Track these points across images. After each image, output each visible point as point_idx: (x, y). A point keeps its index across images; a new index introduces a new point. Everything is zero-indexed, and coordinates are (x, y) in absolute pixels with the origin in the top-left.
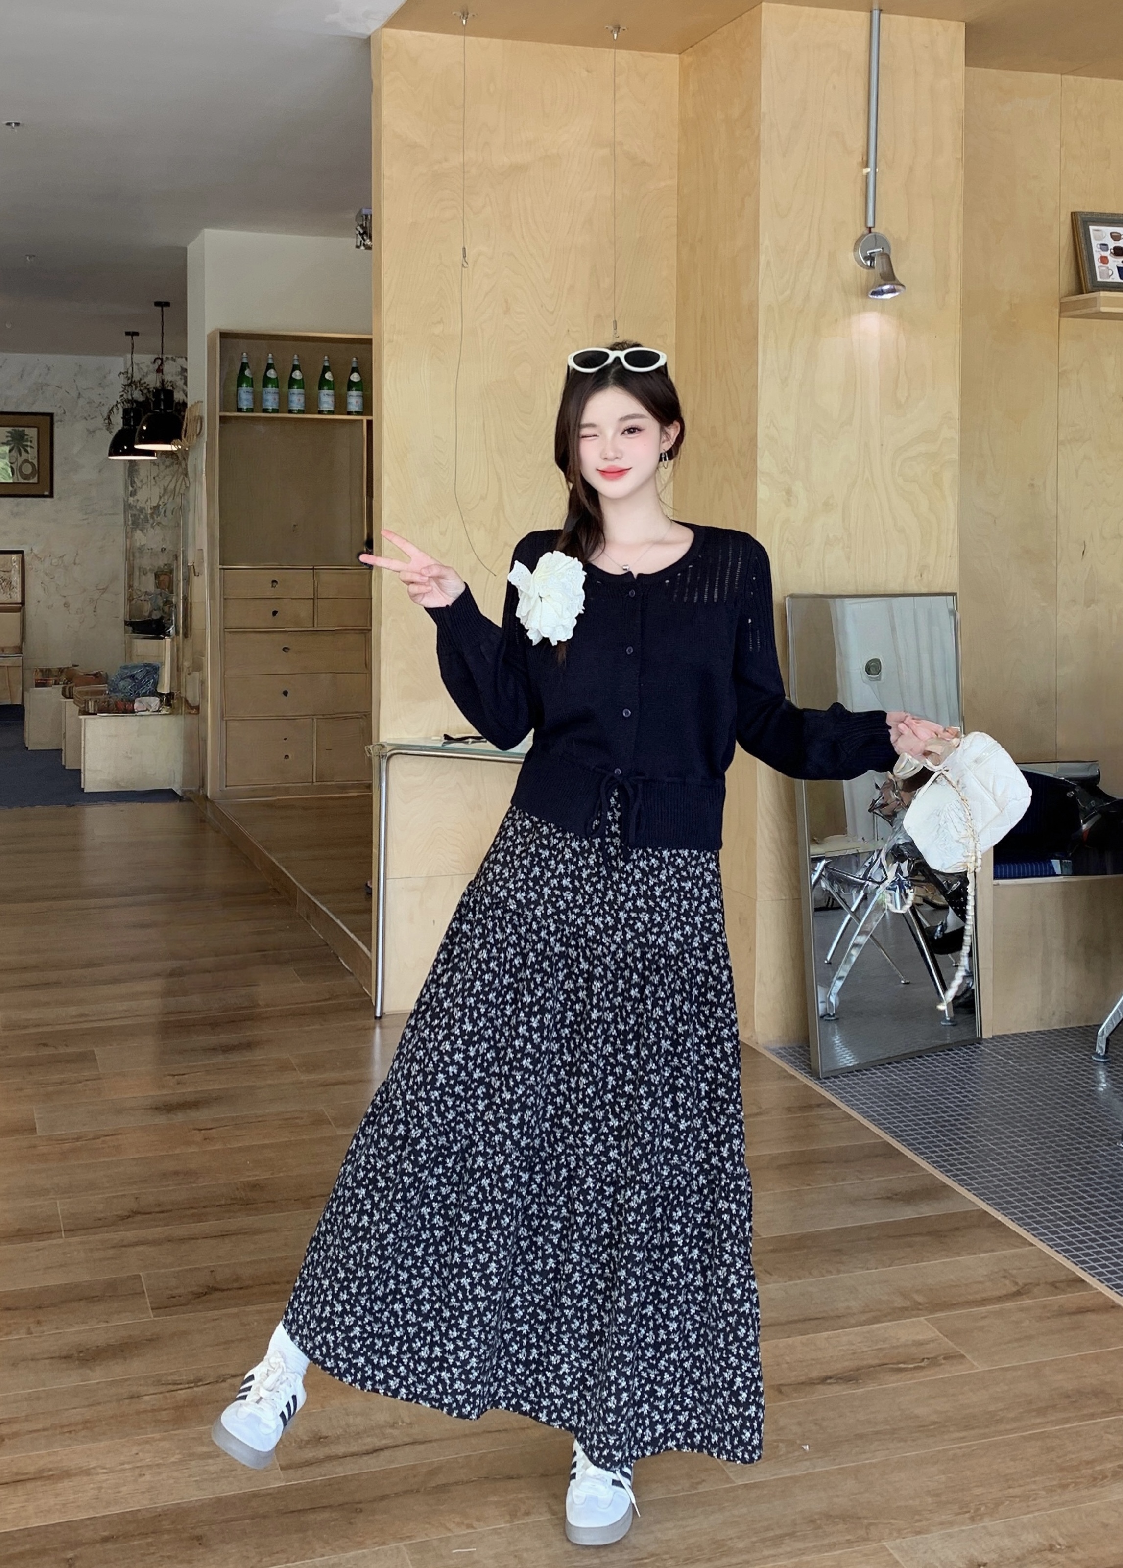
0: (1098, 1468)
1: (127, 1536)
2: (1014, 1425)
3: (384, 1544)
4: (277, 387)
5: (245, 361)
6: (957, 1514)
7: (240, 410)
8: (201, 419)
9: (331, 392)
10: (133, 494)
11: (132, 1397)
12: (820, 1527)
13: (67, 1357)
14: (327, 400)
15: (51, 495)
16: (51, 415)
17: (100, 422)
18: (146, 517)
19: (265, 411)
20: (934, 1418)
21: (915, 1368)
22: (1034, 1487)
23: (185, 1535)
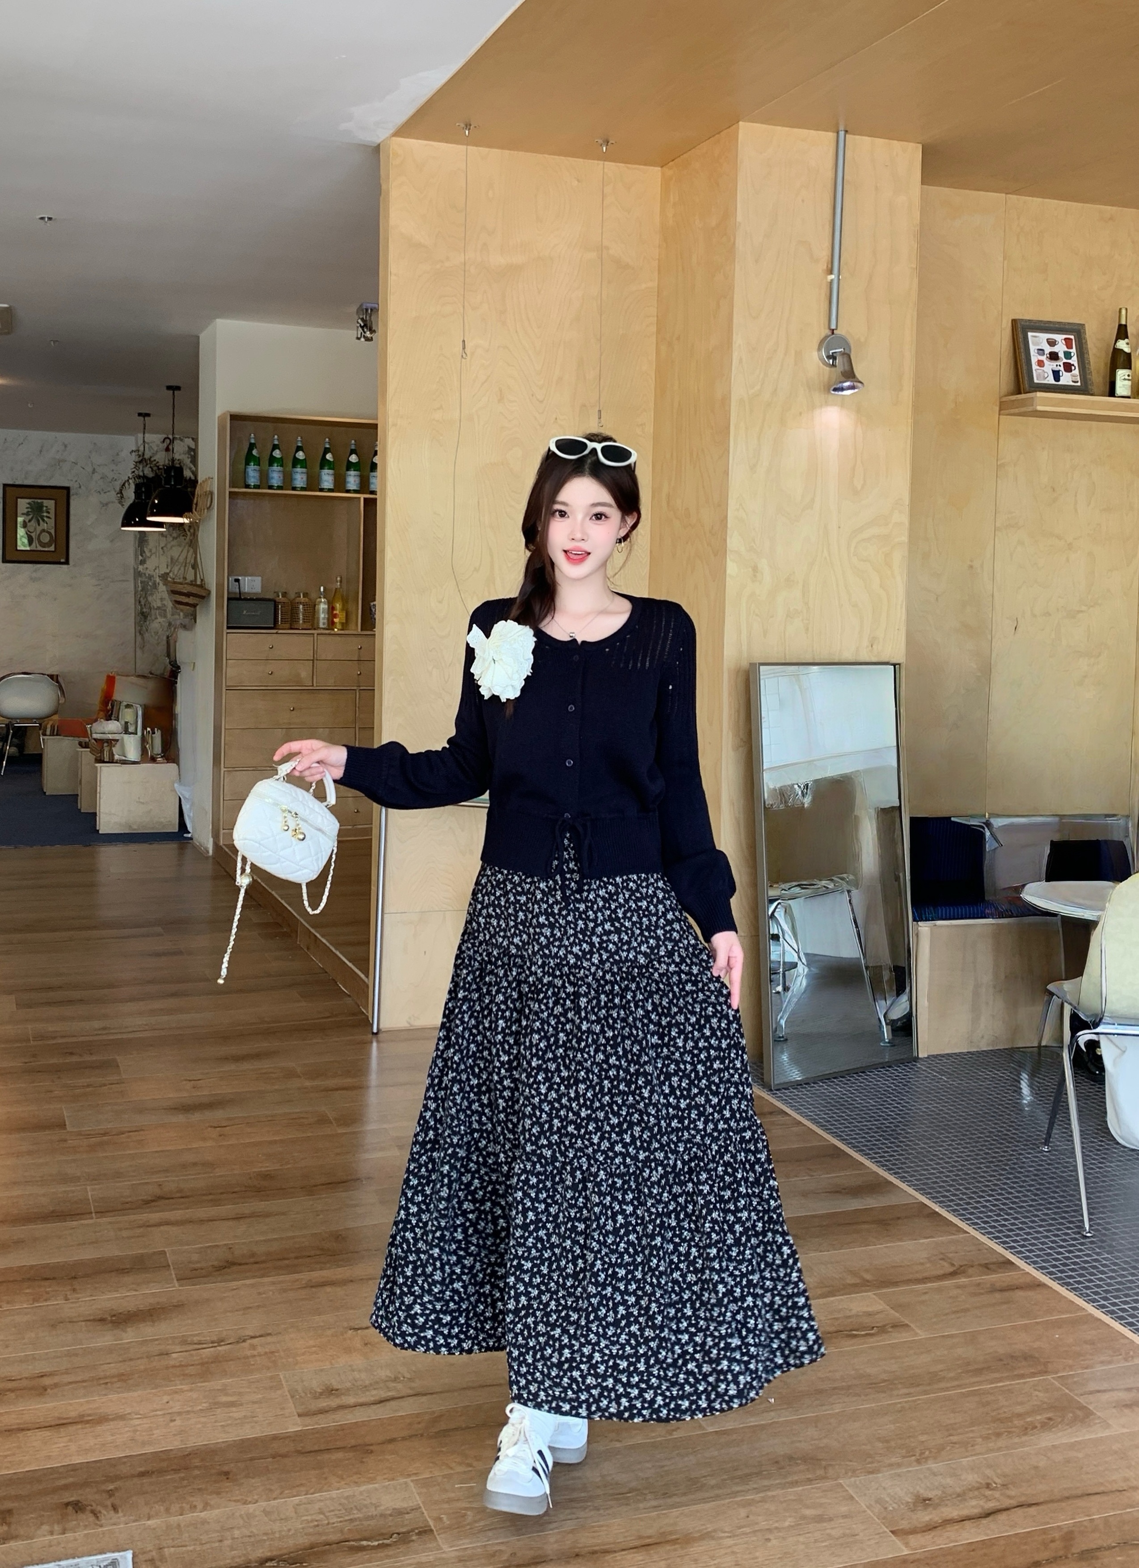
0: (1029, 1419)
1: (161, 1472)
2: (956, 1383)
3: (393, 1479)
4: (282, 466)
5: (253, 441)
6: (904, 1457)
7: (247, 486)
8: (211, 493)
9: (331, 472)
10: (143, 562)
11: (161, 1354)
12: (782, 1468)
13: (102, 1320)
14: (327, 479)
15: (67, 562)
16: (68, 489)
17: (113, 496)
18: (155, 583)
19: (271, 487)
20: (884, 1376)
21: (867, 1335)
22: (971, 1435)
23: (213, 1471)
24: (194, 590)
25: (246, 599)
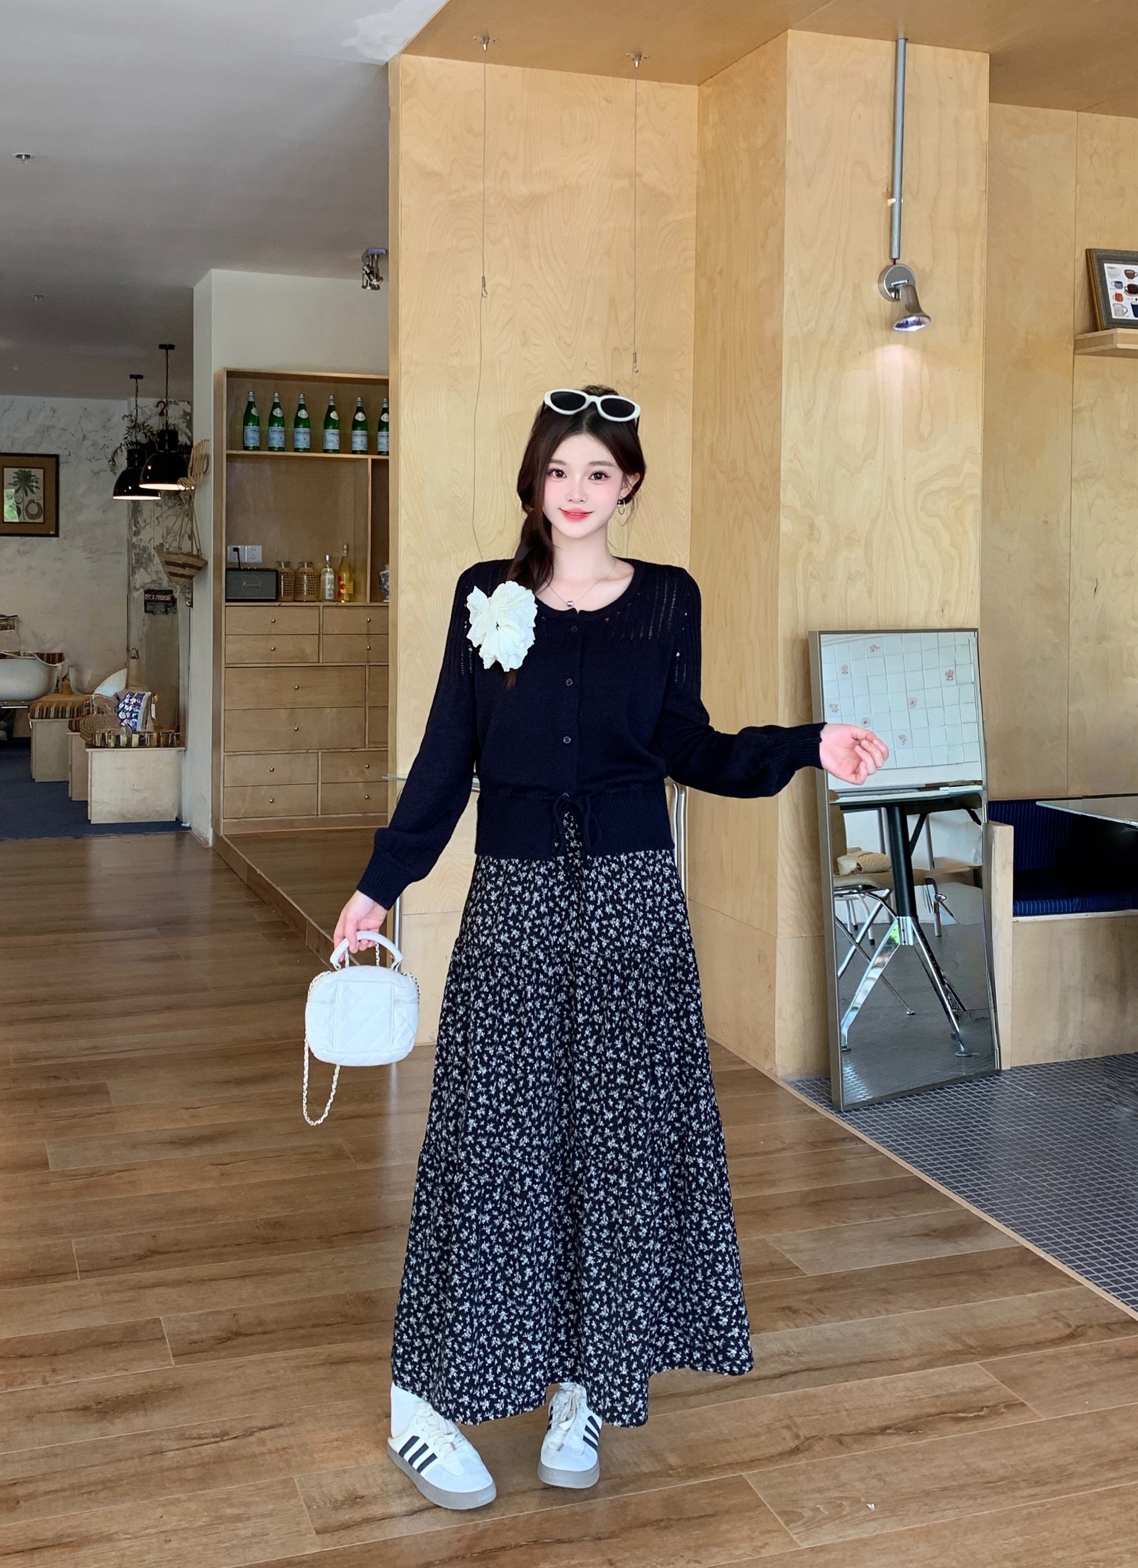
4: (283, 426)
5: (251, 399)
7: (246, 448)
8: (208, 457)
9: (336, 431)
10: (137, 533)
11: (154, 1453)
13: (86, 1409)
14: (332, 439)
15: (56, 535)
16: (56, 457)
17: (105, 464)
18: (149, 555)
19: (271, 449)
21: (976, 1417)
24: (191, 561)
25: (246, 570)
